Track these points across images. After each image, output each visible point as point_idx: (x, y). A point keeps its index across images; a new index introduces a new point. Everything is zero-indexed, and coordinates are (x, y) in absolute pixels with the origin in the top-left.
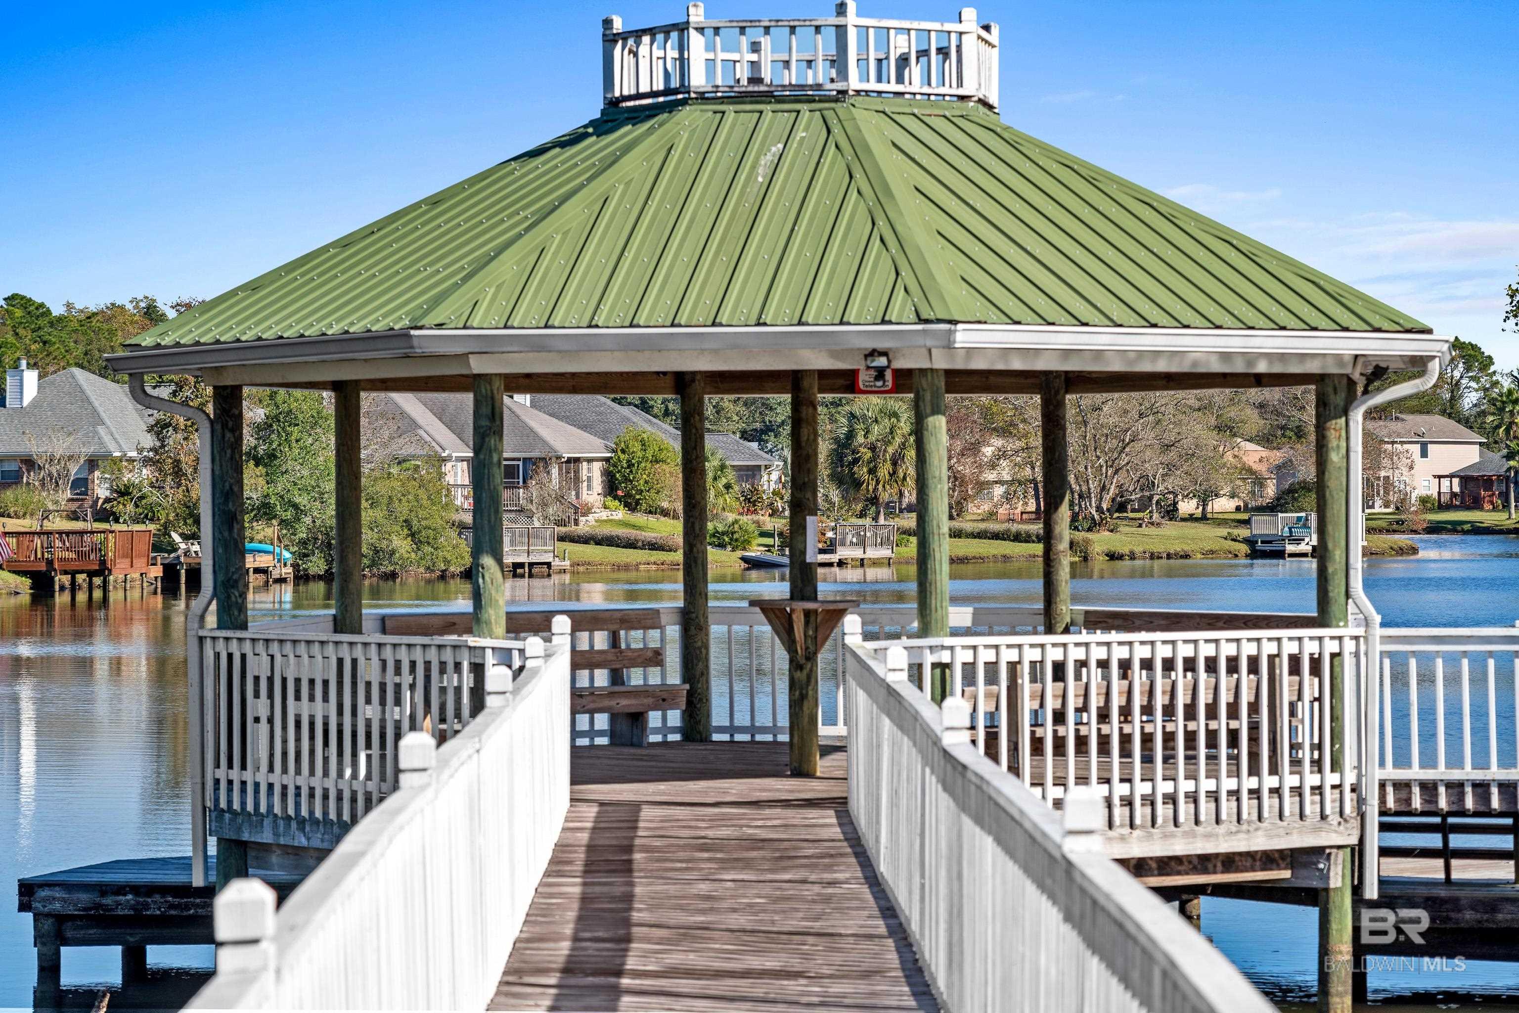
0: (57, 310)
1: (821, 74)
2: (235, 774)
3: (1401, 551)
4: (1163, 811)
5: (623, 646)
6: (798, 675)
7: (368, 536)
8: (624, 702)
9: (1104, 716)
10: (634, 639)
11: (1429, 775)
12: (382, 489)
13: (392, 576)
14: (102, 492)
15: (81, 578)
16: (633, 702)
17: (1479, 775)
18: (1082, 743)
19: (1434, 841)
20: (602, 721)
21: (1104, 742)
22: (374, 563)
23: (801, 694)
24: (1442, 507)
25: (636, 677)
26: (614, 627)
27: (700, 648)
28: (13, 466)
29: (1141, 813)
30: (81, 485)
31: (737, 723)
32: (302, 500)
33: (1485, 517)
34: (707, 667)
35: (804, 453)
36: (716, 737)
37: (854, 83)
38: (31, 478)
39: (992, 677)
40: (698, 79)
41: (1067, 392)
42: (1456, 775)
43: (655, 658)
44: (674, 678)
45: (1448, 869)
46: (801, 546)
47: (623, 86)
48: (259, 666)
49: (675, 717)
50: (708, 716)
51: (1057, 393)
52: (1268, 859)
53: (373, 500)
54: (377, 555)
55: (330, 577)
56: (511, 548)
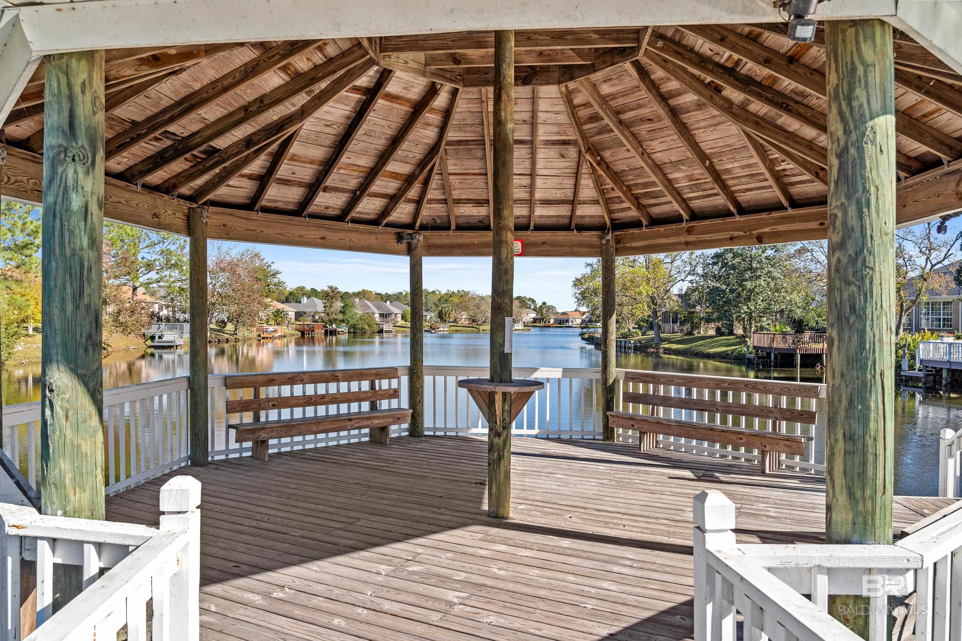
5: (377, 388)
6: (496, 440)
8: (376, 422)
10: (383, 384)
14: (317, 317)
15: (310, 332)
16: (381, 421)
23: (499, 455)
26: (373, 378)
27: (418, 388)
28: (302, 313)
30: (313, 316)
31: (437, 426)
34: (422, 398)
35: (504, 268)
36: (426, 433)
38: (305, 315)
41: (616, 255)
43: (395, 394)
46: (500, 341)
49: (405, 424)
50: (423, 423)
51: (612, 255)
53: (362, 320)
54: (362, 329)
55: (354, 332)
56: (385, 328)
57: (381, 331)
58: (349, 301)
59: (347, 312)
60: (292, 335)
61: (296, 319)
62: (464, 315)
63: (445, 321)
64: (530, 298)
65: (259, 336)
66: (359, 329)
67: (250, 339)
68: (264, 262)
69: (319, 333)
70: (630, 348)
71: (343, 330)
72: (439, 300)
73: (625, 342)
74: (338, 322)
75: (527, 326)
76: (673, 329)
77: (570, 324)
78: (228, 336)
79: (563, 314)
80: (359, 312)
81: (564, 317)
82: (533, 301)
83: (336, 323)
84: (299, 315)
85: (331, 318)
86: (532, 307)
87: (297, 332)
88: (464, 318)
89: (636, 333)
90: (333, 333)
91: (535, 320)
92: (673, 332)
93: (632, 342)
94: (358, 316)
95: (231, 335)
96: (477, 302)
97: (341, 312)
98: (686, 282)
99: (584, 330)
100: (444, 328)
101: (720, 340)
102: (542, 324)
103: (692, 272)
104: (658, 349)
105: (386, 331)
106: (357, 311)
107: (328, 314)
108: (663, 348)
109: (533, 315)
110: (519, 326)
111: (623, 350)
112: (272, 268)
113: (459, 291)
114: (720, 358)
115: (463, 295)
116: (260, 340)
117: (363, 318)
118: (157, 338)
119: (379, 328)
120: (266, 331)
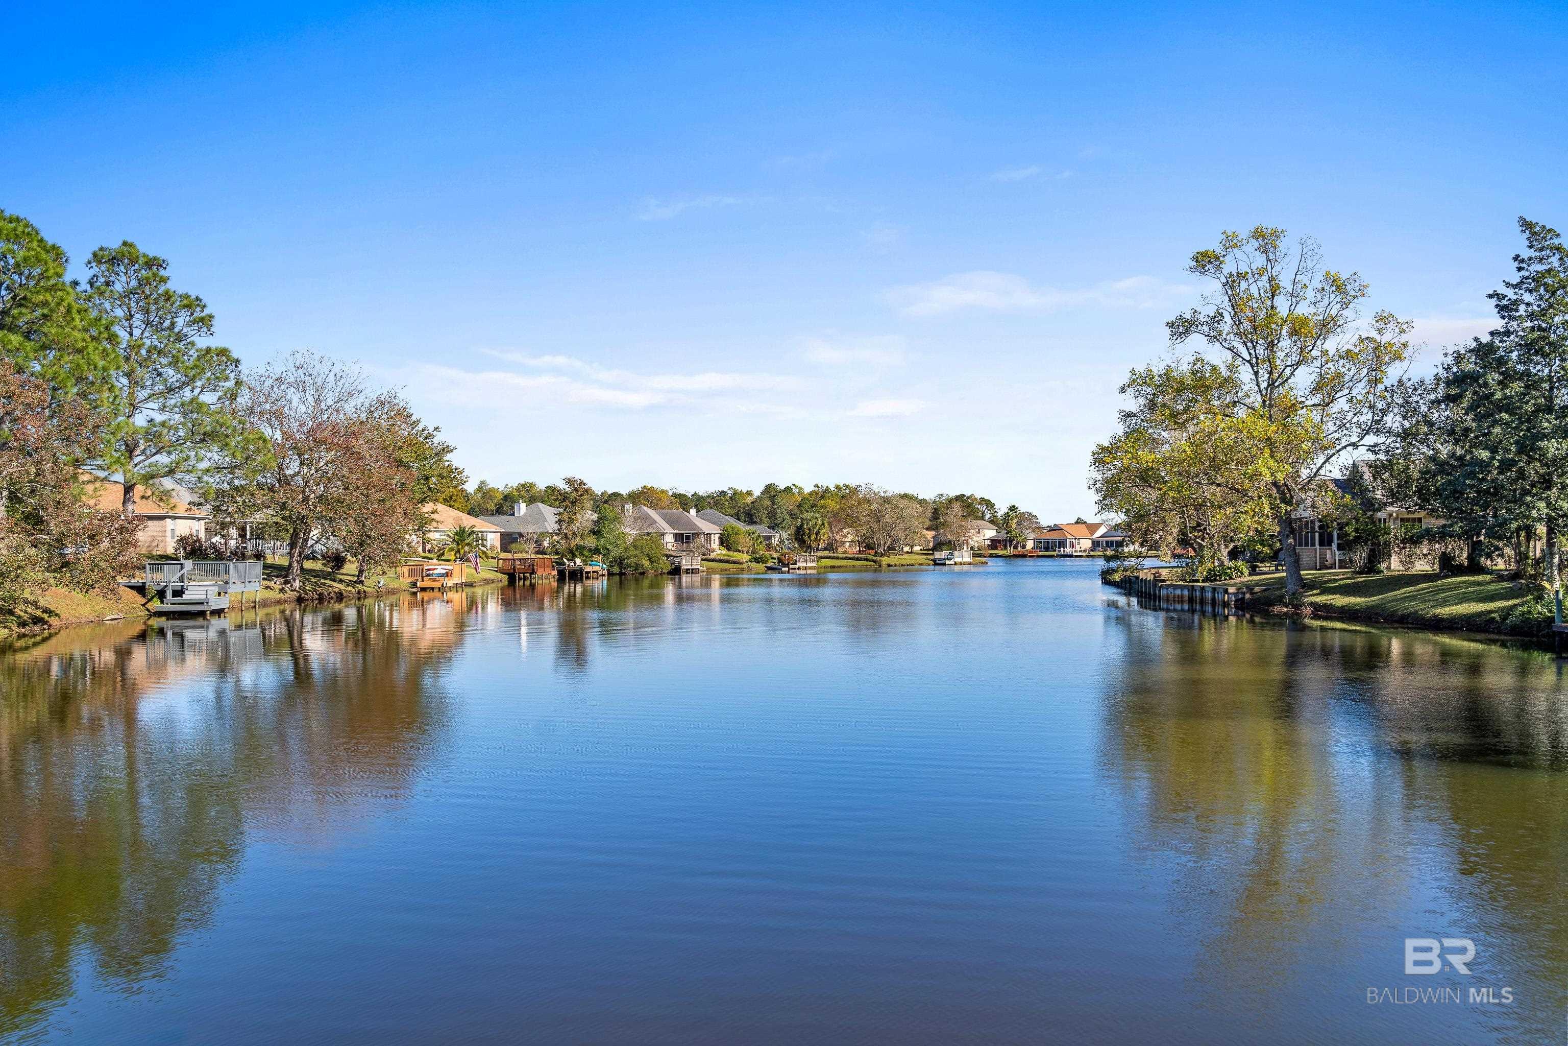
3: (982, 564)
13: (643, 573)
14: (544, 544)
22: (636, 569)
24: (988, 549)
28: (515, 536)
30: (537, 542)
32: (610, 547)
33: (1000, 552)
38: (521, 540)
53: (635, 547)
54: (637, 567)
55: (621, 574)
56: (686, 564)
57: (676, 571)
58: (608, 510)
59: (605, 532)
60: (487, 582)
61: (505, 548)
62: (849, 535)
63: (809, 547)
64: (982, 499)
65: (414, 584)
66: (629, 566)
67: (393, 592)
68: (421, 427)
69: (546, 578)
70: (1226, 605)
71: (596, 568)
72: (799, 506)
73: (1214, 590)
74: (586, 553)
75: (980, 555)
76: (1323, 558)
77: (1068, 550)
78: (345, 587)
79: (1052, 529)
80: (631, 532)
81: (1054, 536)
82: (989, 504)
83: (581, 554)
84: (509, 540)
85: (573, 544)
86: (988, 516)
87: (500, 575)
88: (848, 539)
89: (1237, 569)
90: (576, 576)
91: (994, 543)
92: (1323, 567)
93: (1232, 590)
94: (629, 541)
95: (351, 584)
96: (874, 506)
97: (593, 532)
98: (1362, 450)
99: (1113, 564)
100: (807, 564)
101: (1458, 586)
102: (1010, 551)
103: (1375, 427)
104: (1297, 607)
105: (687, 571)
106: (627, 530)
107: (566, 538)
108: (1312, 604)
109: (991, 533)
110: (963, 556)
111: (1209, 609)
112: (436, 440)
113: (838, 487)
114: (1469, 630)
115: (847, 494)
116: (415, 594)
117: (639, 544)
118: (169, 594)
119: (673, 564)
120: (428, 575)
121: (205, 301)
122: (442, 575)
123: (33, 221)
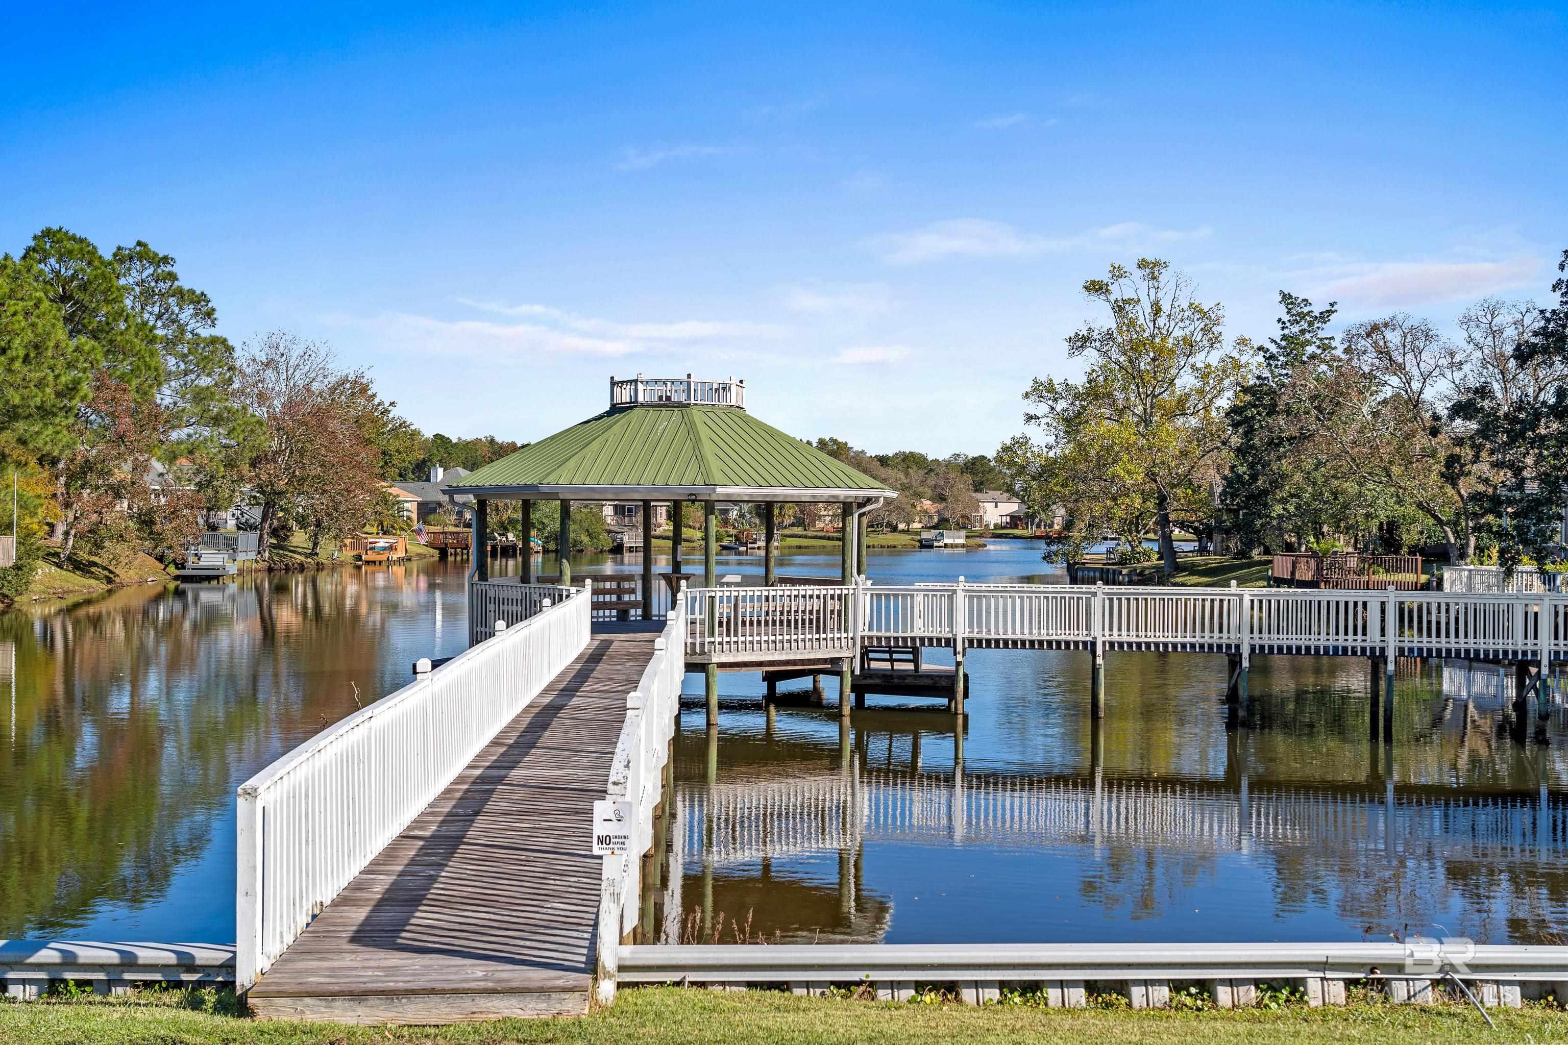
0: (454, 441)
1: (683, 398)
2: (483, 629)
3: (980, 546)
4: (786, 645)
5: (622, 587)
7: (572, 535)
9: (782, 613)
10: (626, 585)
11: (879, 634)
12: (578, 517)
13: (582, 551)
14: (469, 516)
15: (459, 550)
16: (622, 606)
17: (895, 634)
18: (774, 622)
19: (887, 656)
20: (614, 612)
21: (781, 622)
22: (574, 546)
24: (1005, 528)
25: (626, 598)
26: (619, 581)
27: (648, 588)
28: (433, 506)
29: (779, 646)
30: (460, 513)
32: (546, 521)
33: (1018, 532)
36: (654, 618)
37: (693, 401)
38: (440, 510)
39: (729, 601)
40: (641, 399)
42: (888, 634)
43: (633, 591)
44: (640, 598)
45: (892, 666)
47: (617, 400)
48: (491, 594)
49: (639, 612)
50: (651, 611)
52: (825, 661)
54: (575, 543)
55: (556, 551)
56: (628, 541)
57: (618, 548)
60: (422, 557)
61: (423, 520)
65: (359, 558)
67: (342, 564)
68: (376, 401)
78: (303, 558)
83: (514, 528)
84: (426, 510)
85: (505, 517)
87: (432, 550)
90: (508, 552)
93: (1125, 572)
95: (307, 556)
102: (1031, 531)
105: (630, 548)
107: (498, 510)
110: (956, 536)
112: (391, 416)
116: (359, 568)
118: (190, 560)
119: (614, 541)
120: (371, 549)
121: (209, 296)
122: (385, 549)
123: (91, 240)
